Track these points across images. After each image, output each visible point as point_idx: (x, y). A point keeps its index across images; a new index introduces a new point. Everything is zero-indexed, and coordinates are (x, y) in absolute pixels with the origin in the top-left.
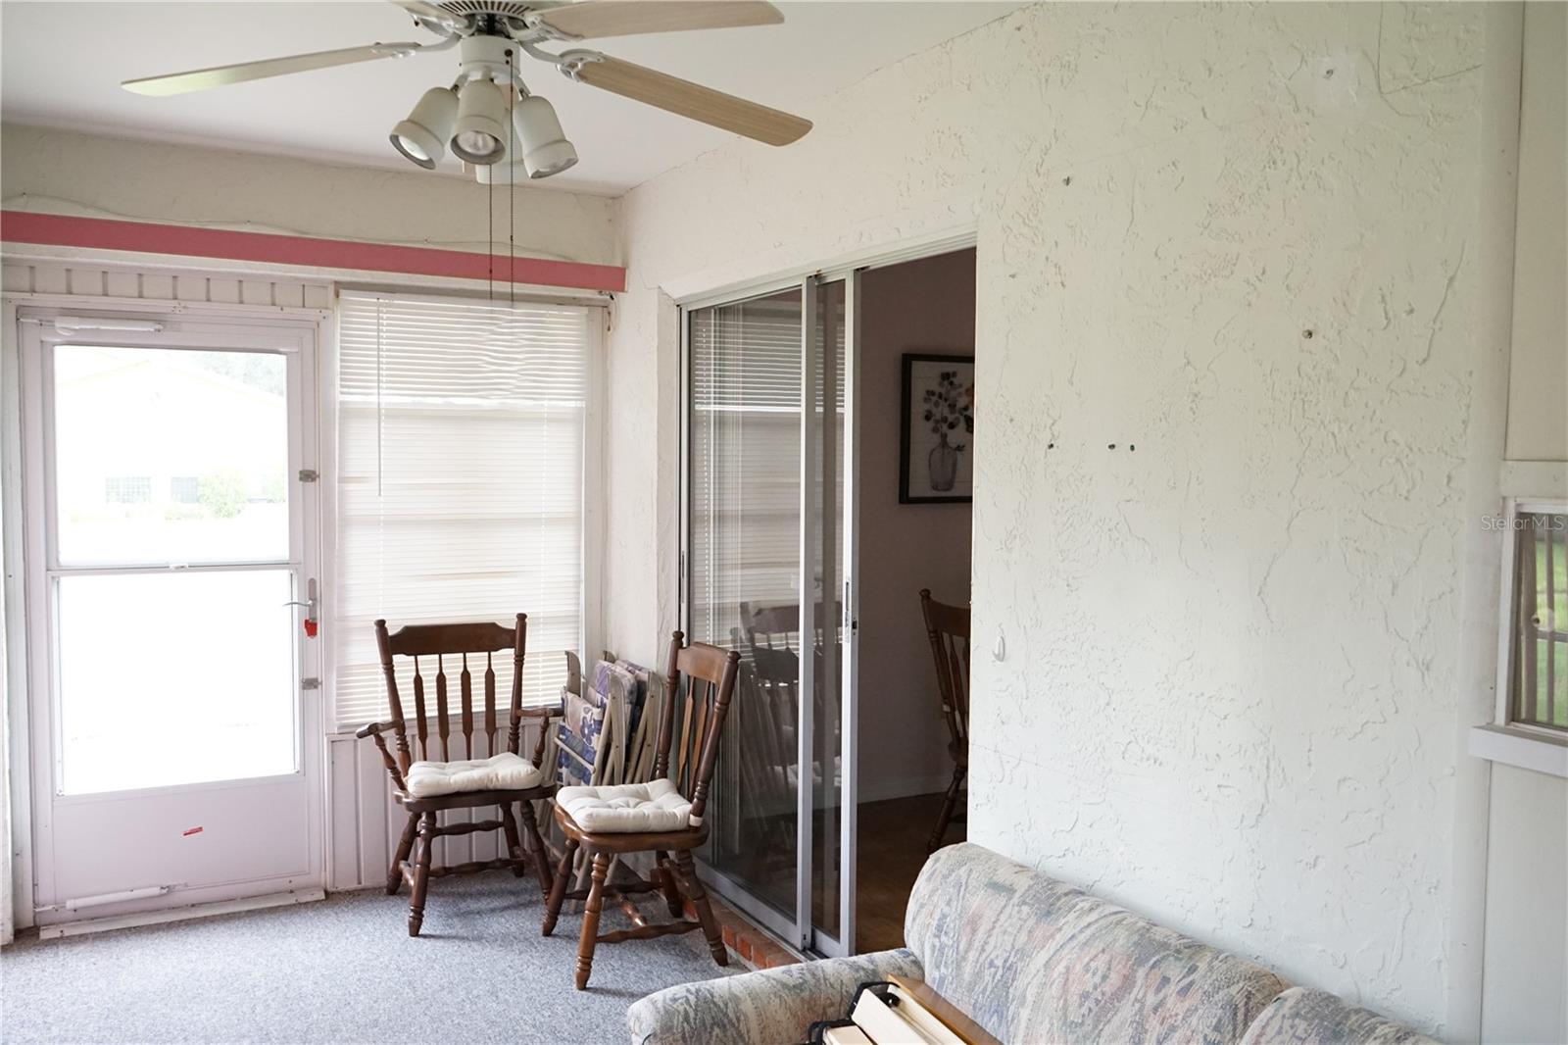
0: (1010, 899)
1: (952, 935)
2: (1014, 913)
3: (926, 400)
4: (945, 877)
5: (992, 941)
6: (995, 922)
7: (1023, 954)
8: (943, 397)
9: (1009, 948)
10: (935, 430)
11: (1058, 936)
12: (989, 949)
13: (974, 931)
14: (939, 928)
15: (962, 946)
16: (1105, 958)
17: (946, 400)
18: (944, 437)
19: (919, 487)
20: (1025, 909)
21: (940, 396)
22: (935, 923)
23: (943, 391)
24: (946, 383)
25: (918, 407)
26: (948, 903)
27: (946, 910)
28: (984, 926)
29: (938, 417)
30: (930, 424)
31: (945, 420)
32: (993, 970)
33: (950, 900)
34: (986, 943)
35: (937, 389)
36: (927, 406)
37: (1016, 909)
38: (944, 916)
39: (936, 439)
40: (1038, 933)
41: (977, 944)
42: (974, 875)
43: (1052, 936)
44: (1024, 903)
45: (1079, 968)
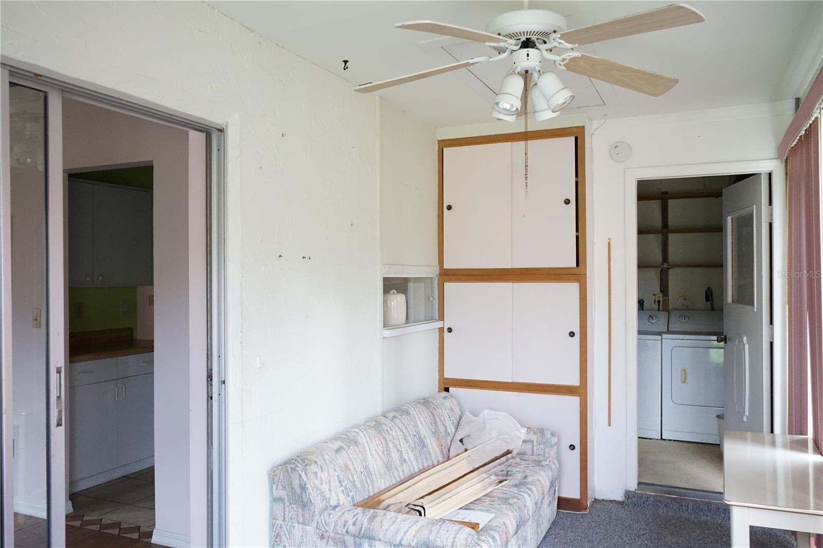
0: (345, 449)
1: (345, 479)
2: (351, 452)
4: (326, 464)
5: (356, 466)
6: (351, 460)
7: (365, 460)
9: (361, 462)
11: (365, 445)
12: (357, 469)
13: (349, 469)
14: (340, 482)
15: (351, 479)
16: (376, 439)
20: (351, 447)
22: (337, 482)
26: (336, 471)
27: (337, 474)
28: (350, 464)
32: (363, 474)
33: (335, 469)
34: (355, 469)
37: (350, 450)
38: (338, 476)
40: (361, 450)
41: (354, 472)
42: (330, 454)
43: (364, 447)
44: (349, 447)
45: (377, 447)
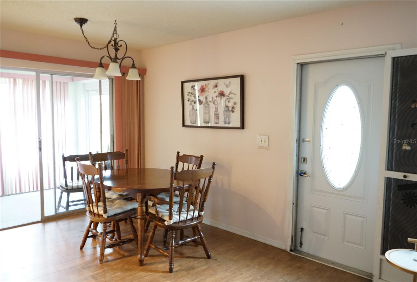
3: (188, 95)
8: (192, 93)
10: (191, 104)
17: (193, 94)
18: (193, 106)
19: (188, 123)
21: (191, 93)
23: (192, 91)
24: (193, 89)
25: (186, 97)
29: (191, 100)
30: (189, 102)
31: (193, 101)
35: (190, 91)
36: (189, 97)
39: (191, 107)
